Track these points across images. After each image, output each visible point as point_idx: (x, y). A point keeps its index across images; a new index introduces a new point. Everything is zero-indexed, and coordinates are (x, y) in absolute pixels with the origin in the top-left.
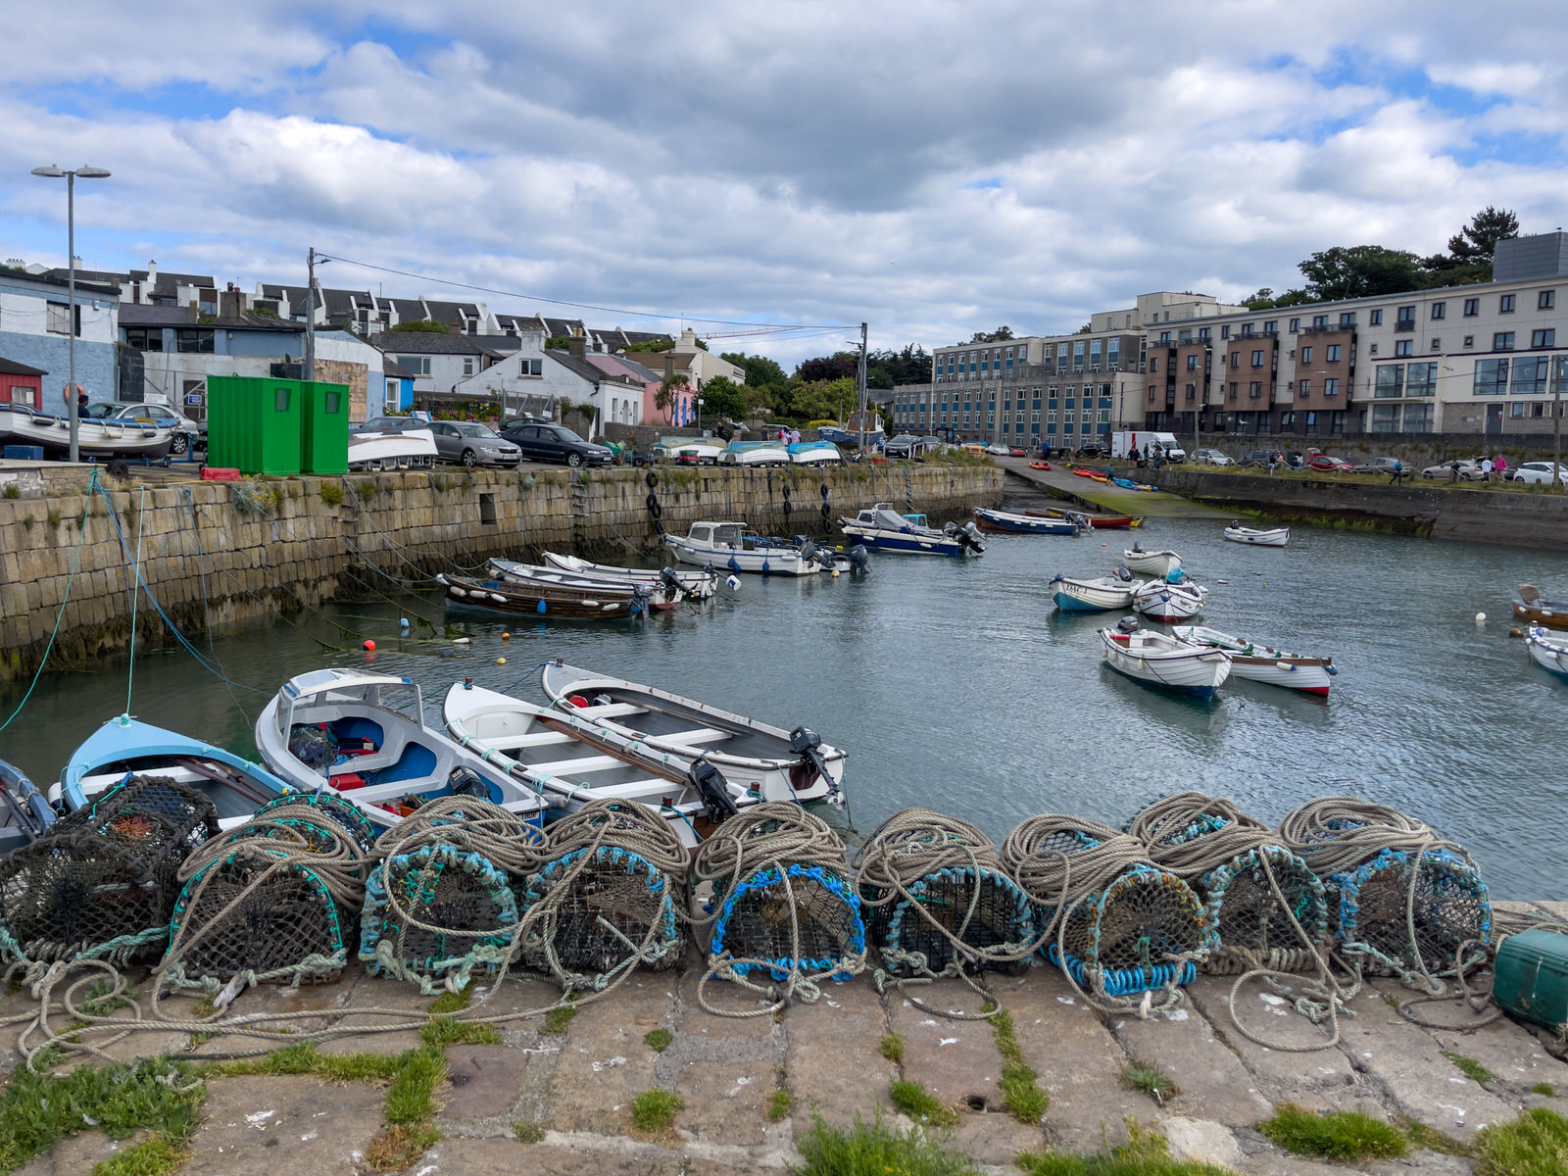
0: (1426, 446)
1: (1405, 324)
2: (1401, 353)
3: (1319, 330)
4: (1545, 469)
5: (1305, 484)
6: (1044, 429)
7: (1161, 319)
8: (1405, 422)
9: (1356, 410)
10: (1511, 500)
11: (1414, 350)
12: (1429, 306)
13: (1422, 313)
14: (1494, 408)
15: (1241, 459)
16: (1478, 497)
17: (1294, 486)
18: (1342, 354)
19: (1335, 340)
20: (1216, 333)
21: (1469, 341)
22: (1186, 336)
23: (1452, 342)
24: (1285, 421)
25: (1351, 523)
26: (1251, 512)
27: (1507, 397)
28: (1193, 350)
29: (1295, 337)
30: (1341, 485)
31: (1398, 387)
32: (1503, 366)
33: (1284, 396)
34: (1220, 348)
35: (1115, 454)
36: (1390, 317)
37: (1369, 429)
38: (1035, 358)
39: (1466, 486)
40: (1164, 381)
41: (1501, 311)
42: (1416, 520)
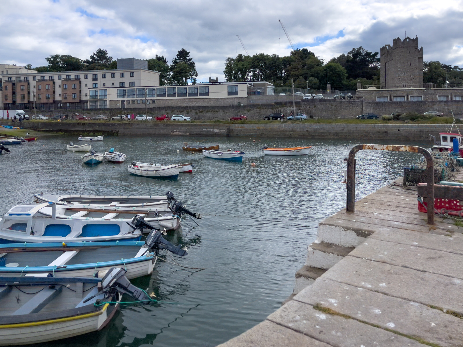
1: (95, 79)
2: (94, 86)
3: (68, 79)
7: (5, 73)
8: (99, 105)
11: (98, 86)
12: (101, 75)
13: (100, 77)
14: (123, 102)
15: (52, 118)
18: (77, 87)
19: (74, 82)
20: (31, 79)
21: (113, 84)
22: (19, 79)
23: (108, 84)
24: (59, 105)
26: (61, 133)
27: (126, 99)
28: (22, 84)
29: (60, 81)
30: (90, 123)
31: (96, 96)
32: (124, 90)
33: (58, 98)
34: (33, 83)
36: (90, 77)
37: (89, 107)
39: (125, 122)
40: (11, 94)
41: (121, 77)
42: (114, 131)
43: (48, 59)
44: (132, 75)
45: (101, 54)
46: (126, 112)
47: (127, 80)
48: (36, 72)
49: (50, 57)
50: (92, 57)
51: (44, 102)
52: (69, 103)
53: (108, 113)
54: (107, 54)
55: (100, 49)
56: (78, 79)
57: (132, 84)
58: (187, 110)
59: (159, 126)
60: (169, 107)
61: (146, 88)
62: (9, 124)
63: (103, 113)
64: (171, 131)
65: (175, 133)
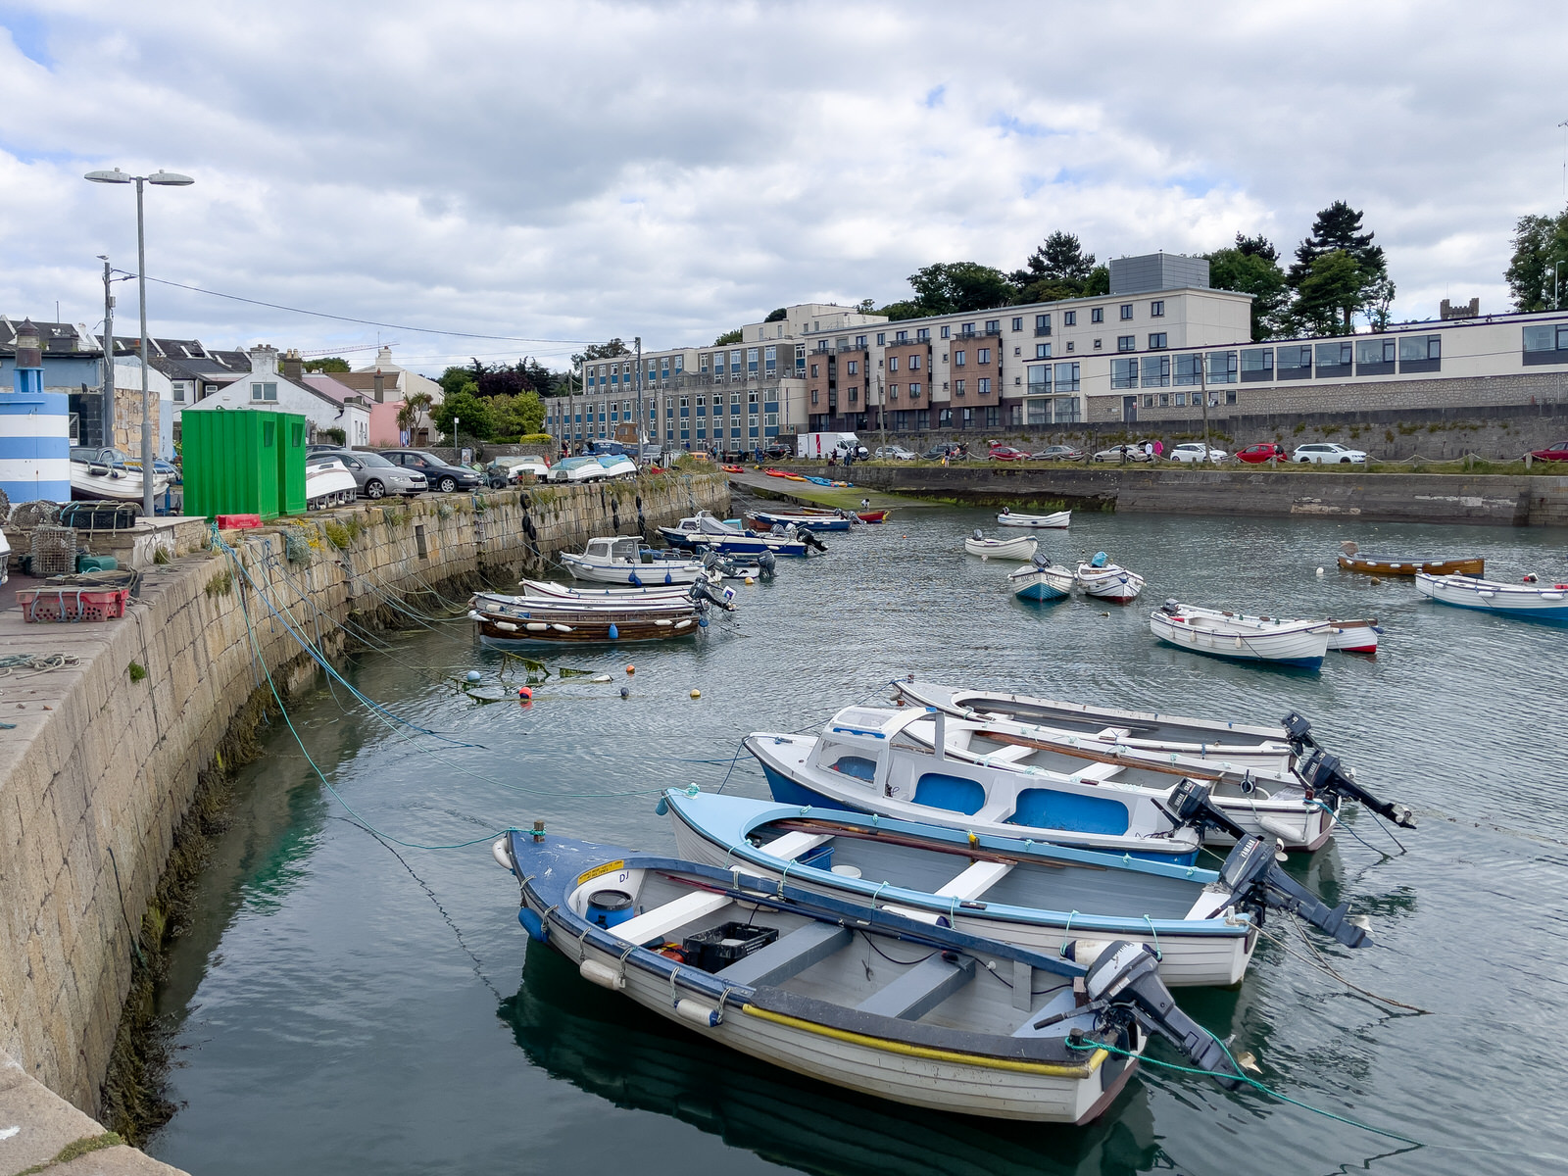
0: (1079, 434)
1: (1043, 330)
2: (1041, 354)
3: (967, 336)
4: (1195, 449)
5: (995, 472)
6: (710, 434)
7: (811, 329)
8: (1056, 414)
9: (1006, 405)
10: (1177, 476)
11: (1053, 352)
12: (1062, 314)
13: (1057, 320)
14: (1129, 400)
15: (927, 453)
16: (1147, 475)
17: (984, 475)
18: (992, 357)
19: (984, 344)
20: (871, 341)
21: (1098, 344)
22: (843, 344)
23: (1084, 346)
24: (943, 417)
25: (1043, 504)
26: (948, 500)
27: (1137, 390)
28: (852, 357)
29: (947, 342)
30: (1029, 472)
31: (1047, 383)
32: (1133, 363)
33: (941, 395)
34: (877, 353)
35: (801, 455)
36: (1029, 324)
37: (1025, 422)
38: (691, 367)
39: (1136, 467)
40: (827, 385)
41: (1123, 319)
42: (1100, 498)
43: (915, 280)
44: (1157, 310)
45: (1062, 249)
46: (1138, 433)
47: (1142, 327)
48: (885, 319)
49: (919, 273)
50: (1035, 263)
51: (906, 407)
52: (967, 408)
53: (1084, 438)
54: (1078, 247)
55: (1059, 234)
56: (994, 333)
57: (1158, 342)
58: (1354, 426)
59: (1250, 482)
60: (1286, 416)
61: (1204, 351)
62: (822, 472)
63: (1066, 438)
64: (1290, 500)
65: (1307, 507)
